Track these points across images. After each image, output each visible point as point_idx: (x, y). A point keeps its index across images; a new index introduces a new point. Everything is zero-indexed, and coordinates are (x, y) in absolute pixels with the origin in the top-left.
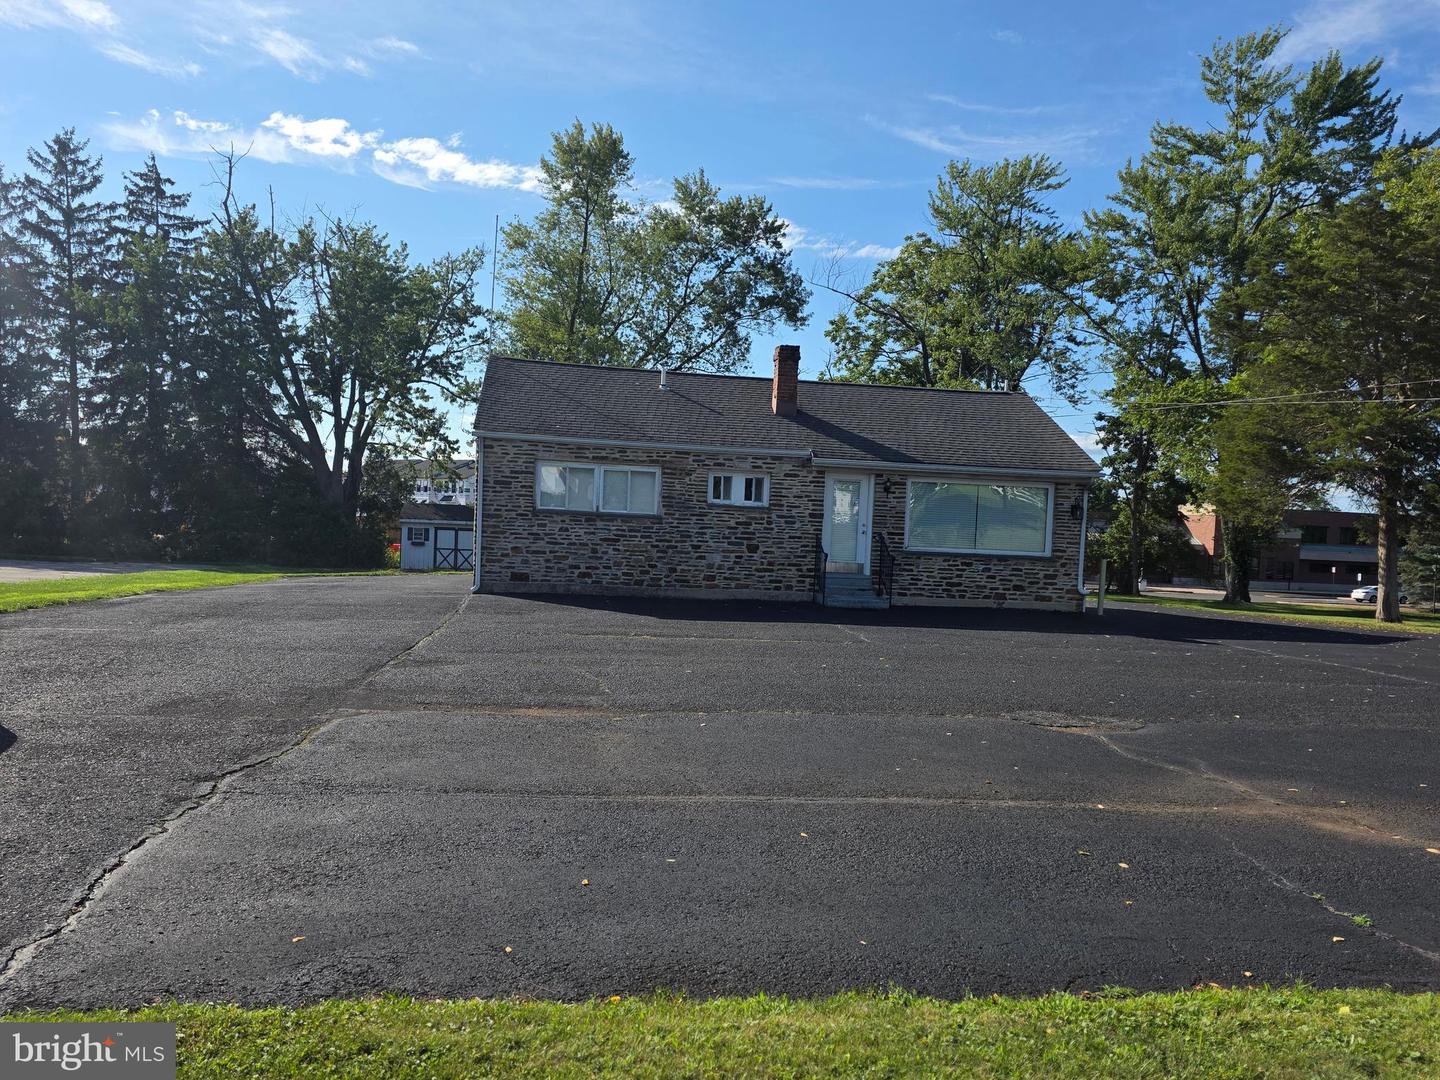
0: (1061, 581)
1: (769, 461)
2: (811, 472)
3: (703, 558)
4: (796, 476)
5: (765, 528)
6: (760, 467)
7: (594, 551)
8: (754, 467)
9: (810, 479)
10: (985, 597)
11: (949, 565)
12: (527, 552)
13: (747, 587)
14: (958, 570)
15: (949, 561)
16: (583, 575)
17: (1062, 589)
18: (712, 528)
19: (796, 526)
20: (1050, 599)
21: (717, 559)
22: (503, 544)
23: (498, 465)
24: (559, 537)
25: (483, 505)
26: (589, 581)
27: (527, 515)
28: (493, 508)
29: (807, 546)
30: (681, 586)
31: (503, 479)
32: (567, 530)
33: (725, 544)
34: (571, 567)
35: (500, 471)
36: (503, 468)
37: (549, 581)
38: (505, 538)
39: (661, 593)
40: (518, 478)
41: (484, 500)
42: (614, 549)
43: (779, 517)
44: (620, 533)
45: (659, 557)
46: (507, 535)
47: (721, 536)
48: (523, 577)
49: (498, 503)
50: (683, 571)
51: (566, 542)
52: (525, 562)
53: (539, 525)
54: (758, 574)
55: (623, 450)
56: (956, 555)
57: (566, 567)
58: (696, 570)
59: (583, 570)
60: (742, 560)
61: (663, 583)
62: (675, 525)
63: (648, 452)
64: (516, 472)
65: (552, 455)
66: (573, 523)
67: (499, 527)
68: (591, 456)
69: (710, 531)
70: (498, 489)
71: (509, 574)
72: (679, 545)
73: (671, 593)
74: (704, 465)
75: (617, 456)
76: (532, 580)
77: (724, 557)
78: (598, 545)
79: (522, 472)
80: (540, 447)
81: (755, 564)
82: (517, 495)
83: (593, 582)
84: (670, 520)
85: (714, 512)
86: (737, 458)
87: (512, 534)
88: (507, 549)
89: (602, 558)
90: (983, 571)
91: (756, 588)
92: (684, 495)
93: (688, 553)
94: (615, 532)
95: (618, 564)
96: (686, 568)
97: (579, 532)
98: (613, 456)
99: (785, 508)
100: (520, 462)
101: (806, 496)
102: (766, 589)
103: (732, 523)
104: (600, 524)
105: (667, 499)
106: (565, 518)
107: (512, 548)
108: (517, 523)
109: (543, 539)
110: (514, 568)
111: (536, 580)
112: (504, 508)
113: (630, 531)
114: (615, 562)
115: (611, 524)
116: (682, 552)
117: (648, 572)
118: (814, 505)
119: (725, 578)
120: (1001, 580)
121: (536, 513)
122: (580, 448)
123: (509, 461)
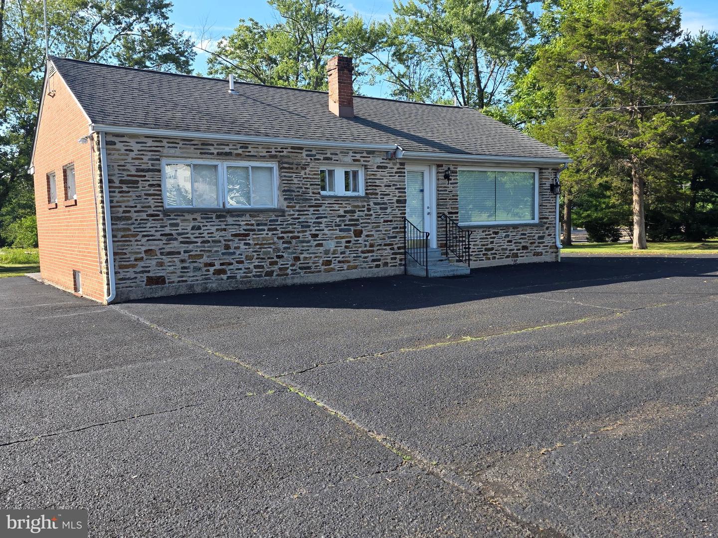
0: (547, 240)
1: (365, 155)
2: (395, 164)
3: (320, 245)
4: (386, 167)
5: (366, 215)
6: (358, 160)
7: (227, 247)
8: (354, 160)
9: (395, 170)
10: (508, 257)
11: (486, 235)
12: (162, 254)
13: (355, 267)
14: (491, 238)
15: (486, 231)
16: (218, 272)
17: (547, 246)
18: (326, 217)
19: (389, 211)
20: (541, 254)
21: (331, 245)
22: (135, 248)
23: (122, 163)
24: (192, 236)
25: (111, 207)
26: (224, 277)
27: (158, 215)
28: (121, 210)
29: (397, 228)
30: (305, 273)
31: (130, 178)
32: (199, 228)
33: (338, 231)
34: (206, 265)
35: (124, 170)
36: (128, 167)
37: (186, 281)
38: (137, 241)
39: (289, 282)
40: (145, 176)
41: (111, 202)
42: (246, 244)
43: (375, 204)
44: (249, 227)
45: (285, 248)
46: (138, 238)
47: (334, 224)
48: (160, 281)
49: (127, 204)
50: (305, 258)
51: (199, 240)
52: (161, 264)
53: (172, 225)
54: (363, 255)
55: (244, 146)
56: (489, 227)
57: (202, 265)
58: (316, 257)
59: (217, 267)
60: (351, 244)
61: (289, 271)
62: (296, 216)
63: (267, 147)
64: (143, 170)
65: (178, 152)
66: (204, 221)
67: (129, 230)
68: (215, 152)
69: (325, 220)
70: (125, 189)
71: (145, 279)
72: (300, 235)
73: (297, 281)
74: (315, 159)
75: (240, 151)
76: (169, 283)
77: (337, 243)
78: (229, 241)
79: (148, 170)
80: (165, 143)
81: (360, 247)
82: (146, 195)
83: (229, 278)
84: (292, 213)
85: (327, 202)
86: (341, 152)
87: (144, 236)
88: (140, 253)
89: (234, 253)
90: (505, 237)
91: (362, 268)
92: (301, 188)
93: (309, 242)
94: (245, 227)
95: (248, 258)
96: (308, 256)
97: (211, 229)
98: (236, 152)
99: (379, 196)
100: (146, 158)
101: (394, 185)
102: (370, 267)
103: (341, 212)
104: (230, 220)
105: (287, 193)
106: (195, 216)
107: (146, 251)
108: (149, 225)
109: (176, 239)
110: (149, 272)
111: (173, 282)
112: (133, 210)
113: (258, 225)
114: (247, 256)
115: (240, 219)
116: (303, 242)
117: (276, 263)
118: (399, 192)
119: (339, 262)
120: (515, 243)
121: (167, 213)
122: (205, 143)
123: (133, 159)
